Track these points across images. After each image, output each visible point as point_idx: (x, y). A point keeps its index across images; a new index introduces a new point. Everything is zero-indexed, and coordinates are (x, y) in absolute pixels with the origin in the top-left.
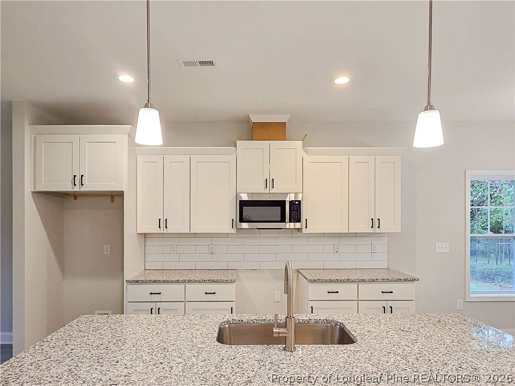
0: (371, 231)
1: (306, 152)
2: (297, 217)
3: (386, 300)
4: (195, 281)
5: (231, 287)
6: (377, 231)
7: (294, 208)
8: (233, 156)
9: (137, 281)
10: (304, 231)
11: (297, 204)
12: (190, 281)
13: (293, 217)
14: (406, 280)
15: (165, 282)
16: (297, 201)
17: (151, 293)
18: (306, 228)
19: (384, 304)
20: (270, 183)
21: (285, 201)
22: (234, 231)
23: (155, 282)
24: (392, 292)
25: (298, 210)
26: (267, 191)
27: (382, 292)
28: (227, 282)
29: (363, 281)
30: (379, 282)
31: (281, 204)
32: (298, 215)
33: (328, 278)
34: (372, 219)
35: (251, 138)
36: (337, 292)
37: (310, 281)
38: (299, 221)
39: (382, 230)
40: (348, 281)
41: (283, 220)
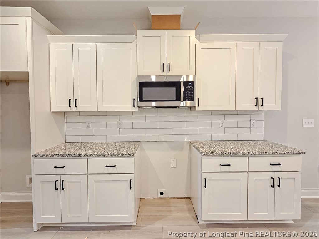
0: (255, 108)
1: (198, 39)
2: (191, 96)
3: (274, 172)
5: (131, 160)
6: (261, 108)
7: (188, 88)
8: (135, 43)
9: (42, 156)
10: (197, 109)
11: (190, 85)
12: (91, 155)
13: (187, 97)
14: (293, 153)
15: (68, 156)
16: (190, 82)
17: (55, 167)
18: (199, 106)
19: (272, 175)
20: (166, 67)
21: (180, 82)
22: (135, 109)
23: (59, 156)
24: (280, 164)
25: (191, 90)
26: (164, 74)
27: (271, 164)
28: (126, 156)
29: (253, 154)
30: (268, 154)
31: (176, 85)
32: (191, 95)
33: (220, 151)
34: (257, 98)
35: (150, 28)
36: (229, 165)
37: (204, 154)
38: (192, 99)
39: (265, 108)
40: (239, 154)
41: (178, 99)
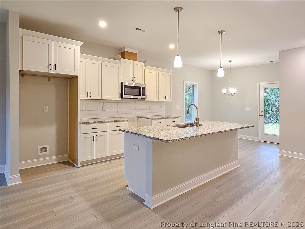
4: (113, 121)
9: (86, 123)
12: (110, 122)
13: (143, 94)
14: (177, 117)
15: (99, 122)
16: (144, 87)
17: (93, 128)
18: (146, 98)
22: (120, 99)
23: (95, 123)
25: (145, 91)
26: (133, 82)
28: (125, 121)
29: (167, 118)
30: (171, 118)
31: (140, 88)
34: (165, 96)
36: (161, 123)
38: (146, 95)
40: (163, 118)
41: (140, 95)
